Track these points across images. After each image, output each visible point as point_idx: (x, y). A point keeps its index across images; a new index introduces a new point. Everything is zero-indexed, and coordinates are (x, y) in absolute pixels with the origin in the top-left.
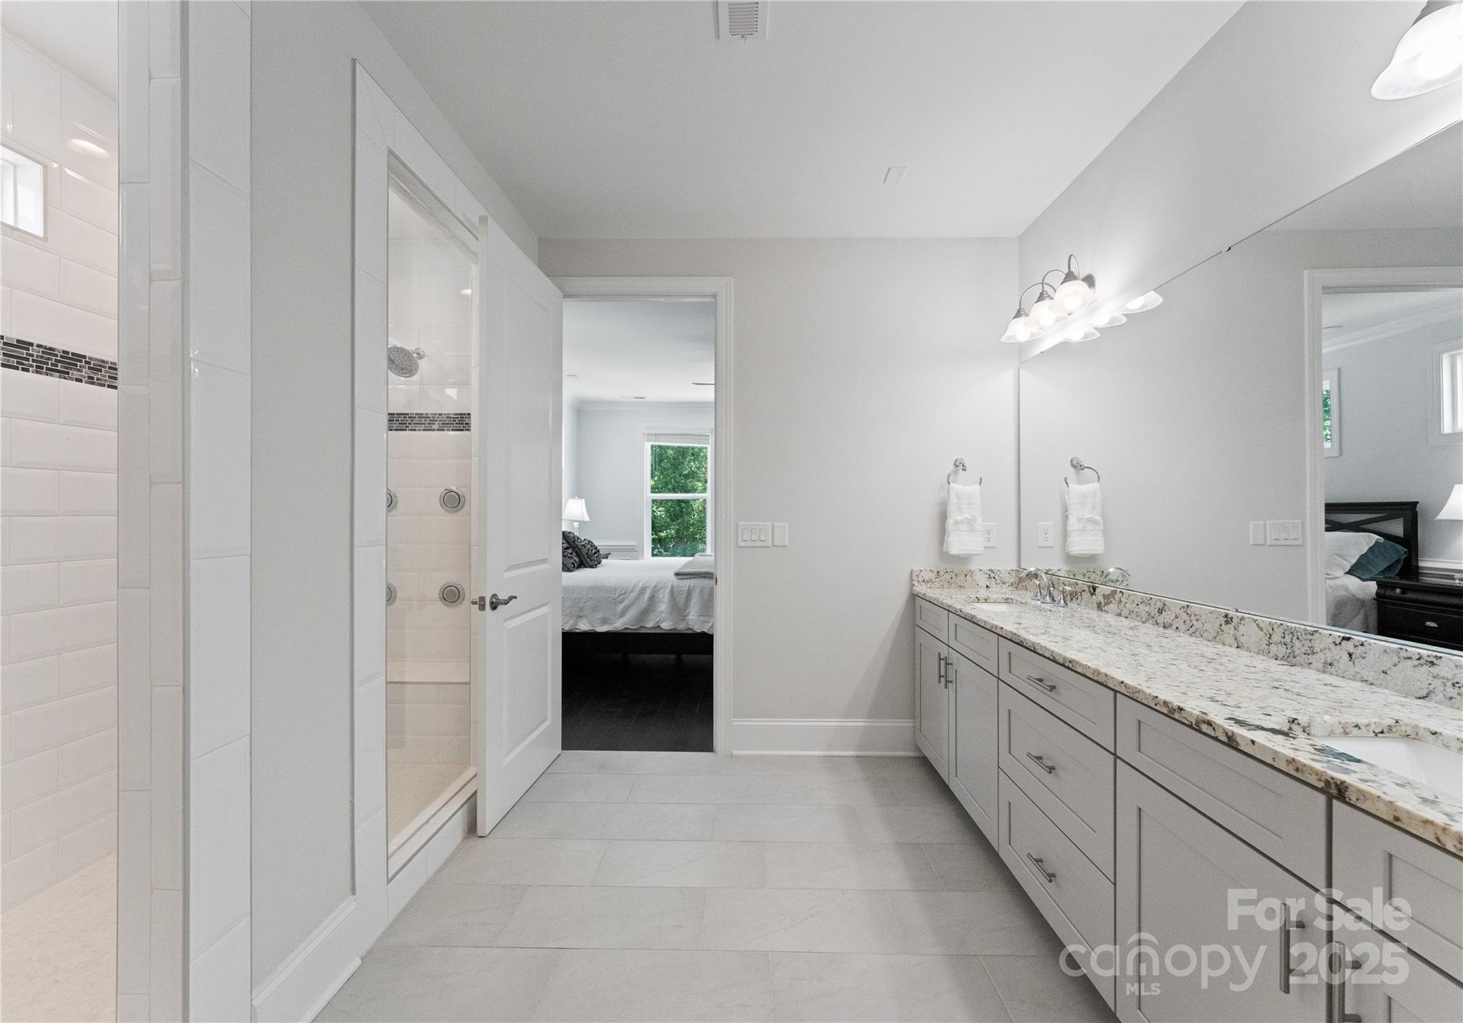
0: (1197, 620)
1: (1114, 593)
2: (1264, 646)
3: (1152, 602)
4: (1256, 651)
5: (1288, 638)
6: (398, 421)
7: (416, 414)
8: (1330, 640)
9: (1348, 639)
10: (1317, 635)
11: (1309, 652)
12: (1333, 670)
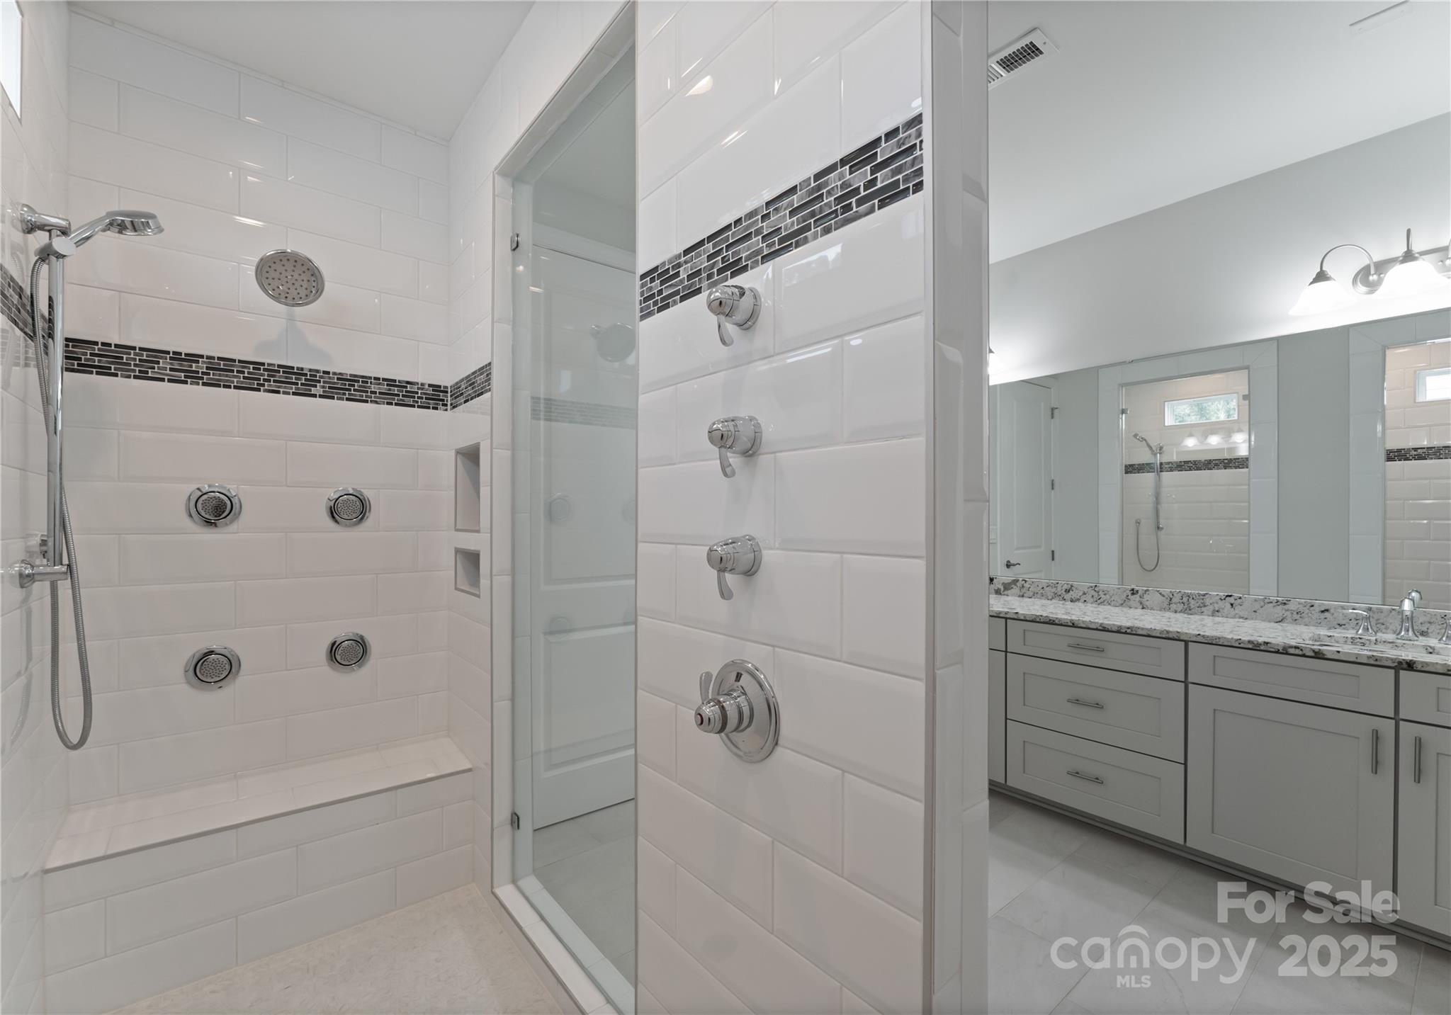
0: (1105, 595)
1: (1015, 582)
2: (1165, 605)
3: (1059, 586)
4: (1159, 609)
5: (1185, 600)
6: (243, 372)
7: (279, 366)
8: (1218, 598)
9: (1231, 596)
10: (1207, 596)
11: (1202, 605)
12: (1220, 614)
